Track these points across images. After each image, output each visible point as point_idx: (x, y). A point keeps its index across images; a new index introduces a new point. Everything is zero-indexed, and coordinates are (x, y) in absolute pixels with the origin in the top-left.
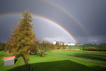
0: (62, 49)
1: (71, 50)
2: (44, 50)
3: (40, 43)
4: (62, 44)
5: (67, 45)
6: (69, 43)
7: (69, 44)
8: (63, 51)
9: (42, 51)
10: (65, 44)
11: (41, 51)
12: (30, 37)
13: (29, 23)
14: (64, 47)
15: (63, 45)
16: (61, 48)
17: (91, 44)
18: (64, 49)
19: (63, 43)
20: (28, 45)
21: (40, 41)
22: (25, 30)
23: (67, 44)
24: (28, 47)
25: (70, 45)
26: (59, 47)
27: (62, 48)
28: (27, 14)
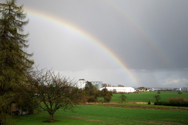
0: (101, 101)
1: (124, 103)
2: (54, 104)
3: (46, 84)
4: (101, 89)
5: (115, 92)
6: (120, 86)
7: (119, 90)
8: (104, 105)
9: (49, 107)
10: (109, 89)
11: (47, 106)
12: (17, 68)
13: (15, 30)
14: (107, 95)
15: (105, 90)
16: (99, 99)
17: (175, 90)
18: (108, 100)
19: (105, 85)
20: (10, 89)
21: (44, 79)
22: (4, 48)
23: (114, 88)
24: (13, 95)
25: (123, 91)
26: (93, 97)
27: (102, 99)
28: (12, 8)
